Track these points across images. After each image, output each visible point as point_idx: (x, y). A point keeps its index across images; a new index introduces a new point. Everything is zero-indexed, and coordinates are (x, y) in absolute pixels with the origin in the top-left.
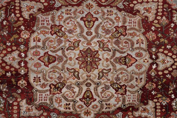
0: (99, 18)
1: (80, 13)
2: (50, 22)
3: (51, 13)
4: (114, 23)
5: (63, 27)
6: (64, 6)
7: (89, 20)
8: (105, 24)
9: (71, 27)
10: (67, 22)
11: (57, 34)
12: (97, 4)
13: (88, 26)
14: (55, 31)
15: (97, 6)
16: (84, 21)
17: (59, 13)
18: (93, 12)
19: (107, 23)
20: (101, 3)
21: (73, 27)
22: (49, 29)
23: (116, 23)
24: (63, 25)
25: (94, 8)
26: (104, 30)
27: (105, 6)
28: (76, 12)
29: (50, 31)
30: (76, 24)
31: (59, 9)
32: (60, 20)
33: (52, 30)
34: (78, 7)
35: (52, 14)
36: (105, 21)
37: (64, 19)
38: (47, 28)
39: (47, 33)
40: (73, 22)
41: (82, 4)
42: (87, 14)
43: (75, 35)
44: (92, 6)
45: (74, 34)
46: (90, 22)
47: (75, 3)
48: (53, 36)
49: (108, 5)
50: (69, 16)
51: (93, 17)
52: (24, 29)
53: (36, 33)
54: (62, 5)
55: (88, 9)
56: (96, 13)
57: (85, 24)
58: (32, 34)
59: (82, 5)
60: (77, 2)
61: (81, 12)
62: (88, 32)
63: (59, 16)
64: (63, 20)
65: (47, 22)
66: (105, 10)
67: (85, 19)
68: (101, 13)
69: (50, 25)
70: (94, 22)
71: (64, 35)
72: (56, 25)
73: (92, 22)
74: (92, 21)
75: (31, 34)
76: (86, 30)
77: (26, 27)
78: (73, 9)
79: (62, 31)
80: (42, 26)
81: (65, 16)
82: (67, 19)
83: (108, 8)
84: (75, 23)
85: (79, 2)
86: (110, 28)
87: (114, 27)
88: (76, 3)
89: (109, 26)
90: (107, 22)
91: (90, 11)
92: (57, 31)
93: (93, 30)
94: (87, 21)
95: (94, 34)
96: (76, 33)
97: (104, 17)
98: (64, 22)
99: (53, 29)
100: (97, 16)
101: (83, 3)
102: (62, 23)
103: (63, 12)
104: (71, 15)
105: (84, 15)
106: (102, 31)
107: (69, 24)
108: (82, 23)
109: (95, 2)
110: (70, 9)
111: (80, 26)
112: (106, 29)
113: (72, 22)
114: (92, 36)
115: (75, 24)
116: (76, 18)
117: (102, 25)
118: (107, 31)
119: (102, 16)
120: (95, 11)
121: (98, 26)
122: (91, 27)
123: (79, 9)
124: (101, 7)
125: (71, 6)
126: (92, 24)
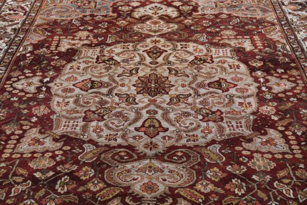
0: (134, 130)
1: (169, 137)
2: (225, 125)
3: (226, 137)
4: (106, 125)
5: (200, 120)
6: (202, 146)
7: (152, 128)
8: (122, 123)
9: (187, 120)
10: (194, 126)
11: (211, 111)
12: (137, 148)
13: (155, 121)
14: (214, 115)
15: (135, 147)
16: (161, 126)
17: (210, 137)
18: (143, 139)
19: (119, 125)
20: (128, 151)
21: (181, 120)
22: (226, 117)
23: (102, 125)
24: (201, 122)
25: (142, 144)
26: (124, 117)
27: (120, 146)
28: (177, 138)
29: (224, 115)
30: (176, 123)
31: (210, 142)
32: (208, 128)
33: (219, 115)
34: (173, 145)
35: (224, 135)
36: (121, 127)
37: (200, 130)
38: (230, 118)
39: (229, 113)
40: (182, 125)
41: (166, 149)
42: (155, 136)
43: (176, 110)
44: (146, 146)
45: (179, 112)
46: (150, 126)
47: (180, 150)
49: (114, 147)
50: (191, 134)
51: (144, 131)
52: (272, 116)
54: (206, 147)
55: (154, 142)
56: (137, 138)
57: (160, 123)
58: (256, 111)
59: (166, 148)
60: (177, 152)
61: (167, 138)
62: (155, 114)
63: (210, 132)
64: (202, 128)
65: (230, 125)
66: (120, 141)
67: (159, 129)
68: (129, 138)
69: (225, 121)
70: (143, 126)
71: (197, 110)
72: (214, 121)
73: (146, 125)
74: (146, 127)
75: (258, 111)
76: (159, 116)
77: (268, 118)
78: (183, 142)
79: (202, 115)
80: (241, 121)
81: (198, 133)
82: (194, 129)
83: (113, 143)
84: (178, 125)
85: (173, 152)
86: (113, 119)
87: (105, 120)
88: (177, 150)
89: (116, 122)
90: (117, 126)
91: (149, 140)
92: (211, 114)
93: (145, 116)
94: (156, 128)
95: (144, 112)
96: (175, 113)
97: (124, 132)
98: (199, 126)
99: (219, 117)
100: (136, 133)
101: (163, 151)
102: (204, 124)
103: (203, 137)
104: (186, 135)
105: (161, 134)
106: (128, 116)
107: (190, 124)
108: (165, 124)
109: (138, 152)
110: (189, 142)
111: (169, 121)
112: (120, 118)
113: (183, 126)
114: (147, 109)
115: (178, 123)
116: (178, 131)
117: (128, 122)
118: (119, 115)
119: (127, 134)
120: (140, 140)
121: (136, 120)
122: (149, 120)
123: (169, 143)
124: (127, 144)
125: (188, 146)
126: (146, 123)
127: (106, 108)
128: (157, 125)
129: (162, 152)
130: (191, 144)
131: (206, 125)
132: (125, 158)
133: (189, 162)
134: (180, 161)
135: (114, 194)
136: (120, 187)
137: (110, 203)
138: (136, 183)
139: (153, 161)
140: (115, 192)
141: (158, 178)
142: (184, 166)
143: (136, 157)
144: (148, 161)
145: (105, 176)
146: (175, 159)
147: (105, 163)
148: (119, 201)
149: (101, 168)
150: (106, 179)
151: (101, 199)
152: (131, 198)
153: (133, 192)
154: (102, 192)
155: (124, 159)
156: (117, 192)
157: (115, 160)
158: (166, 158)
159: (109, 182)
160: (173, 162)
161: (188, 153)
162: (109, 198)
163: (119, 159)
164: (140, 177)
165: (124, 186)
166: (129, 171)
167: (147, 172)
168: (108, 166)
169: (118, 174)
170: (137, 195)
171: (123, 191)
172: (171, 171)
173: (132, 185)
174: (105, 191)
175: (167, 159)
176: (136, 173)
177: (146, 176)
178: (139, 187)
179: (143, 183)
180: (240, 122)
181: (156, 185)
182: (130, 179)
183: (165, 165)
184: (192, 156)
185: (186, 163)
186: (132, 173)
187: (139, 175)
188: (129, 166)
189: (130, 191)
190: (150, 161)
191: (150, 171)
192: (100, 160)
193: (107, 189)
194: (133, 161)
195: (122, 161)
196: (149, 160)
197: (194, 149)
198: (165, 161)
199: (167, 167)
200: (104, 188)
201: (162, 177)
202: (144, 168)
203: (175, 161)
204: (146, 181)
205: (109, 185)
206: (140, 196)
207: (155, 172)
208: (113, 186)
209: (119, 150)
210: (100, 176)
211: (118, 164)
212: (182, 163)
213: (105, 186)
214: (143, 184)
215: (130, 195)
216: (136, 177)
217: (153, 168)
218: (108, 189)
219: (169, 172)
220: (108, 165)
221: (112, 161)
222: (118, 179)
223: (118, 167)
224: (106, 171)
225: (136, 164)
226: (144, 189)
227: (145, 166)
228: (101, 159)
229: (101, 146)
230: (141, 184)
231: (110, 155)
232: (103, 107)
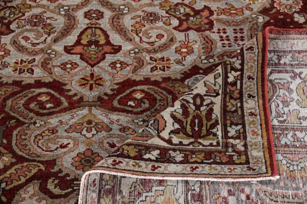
0: (63, 52)
1: (121, 63)
2: (215, 36)
3: (217, 60)
4: (14, 42)
5: (175, 28)
6: (176, 80)
7: (93, 47)
8: (43, 38)
9: (152, 28)
10: (163, 40)
11: (193, 9)
12: (67, 87)
13: (98, 32)
14: (198, 17)
15: (65, 85)
16: (108, 43)
17: (190, 60)
18: (78, 69)
19: (37, 42)
20: (52, 92)
21: (143, 29)
22: (218, 20)
23: (8, 42)
24: (175, 32)
25: (77, 78)
26: (45, 26)
27: (39, 84)
28: (136, 64)
29: (215, 16)
30: (135, 35)
31: (189, 70)
32: (186, 44)
33: (207, 18)
34: (129, 79)
35: (212, 57)
36: (41, 46)
37: (174, 47)
38: (224, 23)
39: (224, 11)
40: (144, 39)
41: (116, 87)
42: (98, 62)
43: (136, 10)
44: (83, 82)
45: (139, 13)
46: (90, 43)
47: (139, 87)
48: (205, 6)
49: (29, 86)
50: (159, 55)
51: (81, 54)
52: (296, 15)
53: (255, 10)
54: (182, 80)
55: (96, 75)
56: (69, 66)
57: (107, 36)
58: (268, 6)
59: (117, 84)
60: (134, 91)
61: (118, 65)
62: (98, 19)
63: (190, 52)
64: (177, 45)
65: (224, 36)
66: (39, 73)
67: (107, 48)
68: (54, 66)
69: (215, 29)
70: (78, 43)
71: (170, 9)
72: (198, 30)
73: (84, 41)
74: (84, 45)
75: (272, 7)
76: (105, 23)
77: (289, 20)
78: (145, 72)
79: (179, 19)
80: (242, 27)
81: (170, 54)
82: (165, 47)
83: (27, 78)
84: (137, 39)
85: (128, 91)
86: (27, 30)
87: (13, 31)
88: (135, 88)
89: (31, 35)
90: (34, 45)
91: (89, 68)
92: (193, 16)
93: (82, 22)
94: (101, 46)
95: (80, 14)
96: (133, 14)
97: (46, 56)
98: (172, 40)
99: (206, 21)
100: (66, 57)
101: (112, 90)
102: (180, 36)
103: (178, 62)
104: (151, 58)
105: (110, 58)
106: (53, 22)
107: (157, 36)
108: (115, 38)
109: (70, 93)
110: (155, 73)
111: (122, 31)
112: (40, 28)
113: (146, 40)
114: (86, 9)
115: (137, 35)
116: (137, 50)
117: (52, 36)
118: (37, 21)
119: (51, 59)
120: (73, 71)
121: (66, 32)
122: (89, 31)
123: (124, 74)
124: (51, 80)
125: (153, 79)
126: (84, 37)
127: (13, 7)
128: (102, 41)
129: (110, 92)
130: (158, 75)
131: (183, 38)
132: (48, 106)
133: (153, 110)
134: (139, 109)
135: (29, 175)
136: (39, 162)
137: (21, 192)
138: (65, 153)
139: (94, 111)
140: (30, 171)
141: (102, 143)
142: (146, 118)
143: (66, 104)
144: (85, 111)
145: (14, 142)
146: (130, 106)
147: (14, 118)
148: (37, 188)
149: (7, 127)
150: (15, 147)
151: (6, 185)
152: (56, 182)
153: (60, 171)
154: (9, 172)
155: (45, 108)
156: (34, 171)
157: (31, 111)
158: (115, 103)
159: (20, 153)
160: (128, 112)
161: (153, 93)
162: (20, 182)
163: (36, 109)
164: (72, 142)
165: (46, 159)
166: (54, 131)
167: (84, 132)
168: (20, 123)
169: (36, 137)
170: (68, 175)
171: (44, 169)
172: (123, 129)
173: (59, 157)
174: (12, 170)
175: (118, 106)
176: (65, 134)
177: (83, 138)
178: (70, 160)
179: (77, 152)
180: (241, 29)
181: (98, 156)
182: (56, 146)
183: (114, 117)
184: (159, 98)
185: (148, 113)
186: (59, 134)
187: (70, 138)
188: (53, 121)
189: (56, 169)
190: (90, 111)
191: (89, 130)
192: (4, 112)
193: (16, 167)
194: (60, 112)
195: (41, 111)
196: (87, 108)
197: (163, 85)
198: (114, 109)
199: (118, 121)
200: (12, 164)
201: (109, 140)
202: (79, 124)
203: (130, 109)
204: (82, 148)
205: (20, 159)
206: (72, 177)
207: (97, 132)
208: (27, 160)
209: (38, 91)
210: (5, 141)
211: (35, 117)
212: (142, 112)
213: (14, 160)
214: (78, 155)
215: (55, 175)
216: (65, 142)
217: (94, 123)
218: (18, 166)
219: (120, 130)
220: (18, 120)
221: (26, 112)
222: (36, 147)
223: (35, 123)
224: (15, 133)
225: (65, 117)
226: (78, 164)
227: (81, 121)
228: (6, 109)
229: (7, 83)
230: (74, 154)
231: (22, 102)
232: (9, 4)
